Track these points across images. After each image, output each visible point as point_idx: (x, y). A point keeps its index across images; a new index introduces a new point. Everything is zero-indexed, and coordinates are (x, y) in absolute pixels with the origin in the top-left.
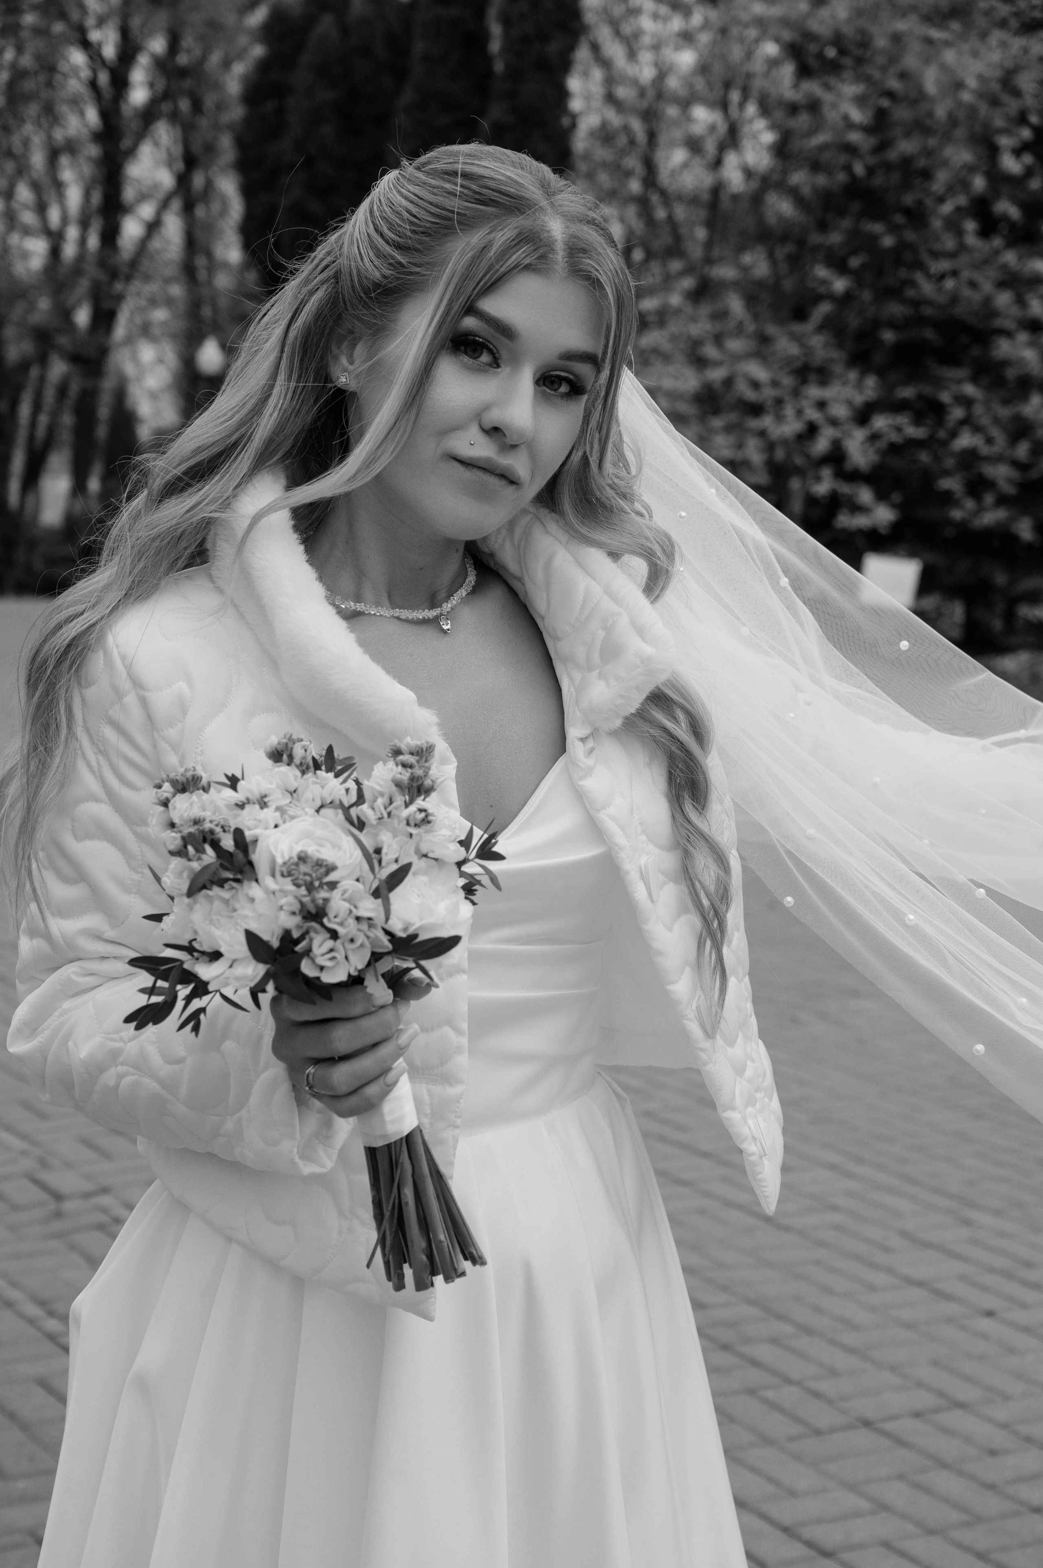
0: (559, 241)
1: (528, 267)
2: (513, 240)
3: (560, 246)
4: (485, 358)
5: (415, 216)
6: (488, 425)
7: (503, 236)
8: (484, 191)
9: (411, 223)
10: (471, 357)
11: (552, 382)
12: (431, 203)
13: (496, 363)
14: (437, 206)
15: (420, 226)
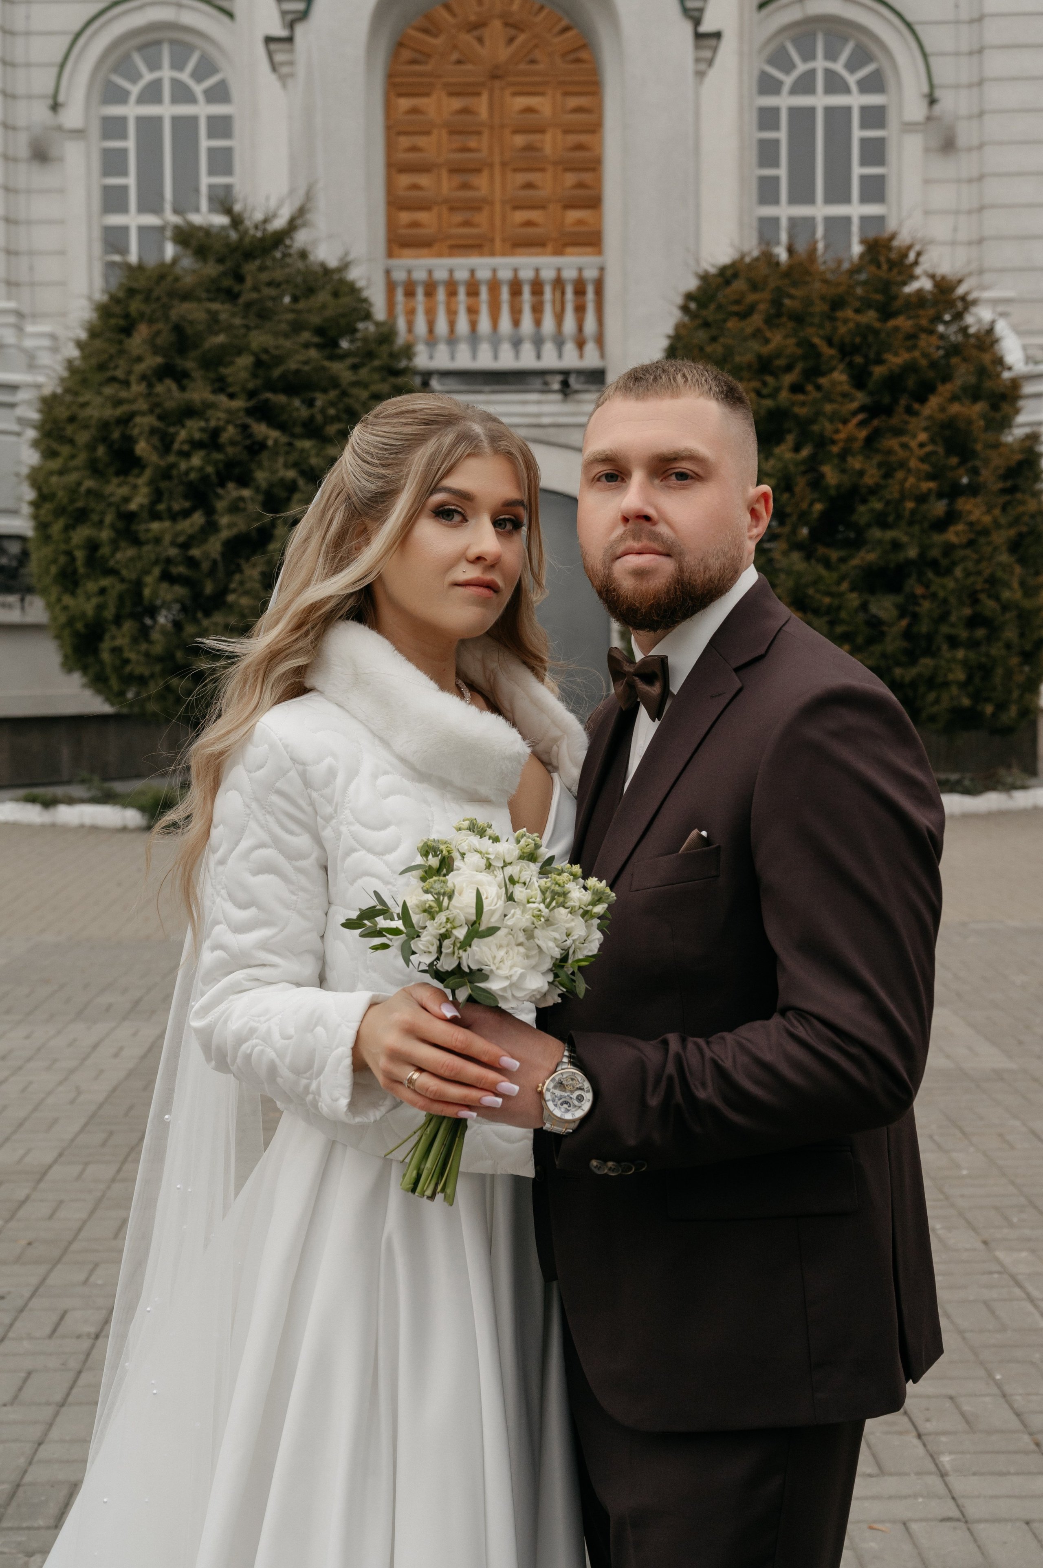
0: (482, 435)
1: (469, 455)
2: (455, 439)
3: (483, 437)
4: (457, 518)
5: (387, 445)
6: (472, 558)
7: (448, 438)
8: (426, 417)
9: (386, 450)
10: (446, 520)
11: (500, 525)
12: (395, 433)
13: (465, 519)
14: (400, 434)
15: (392, 450)
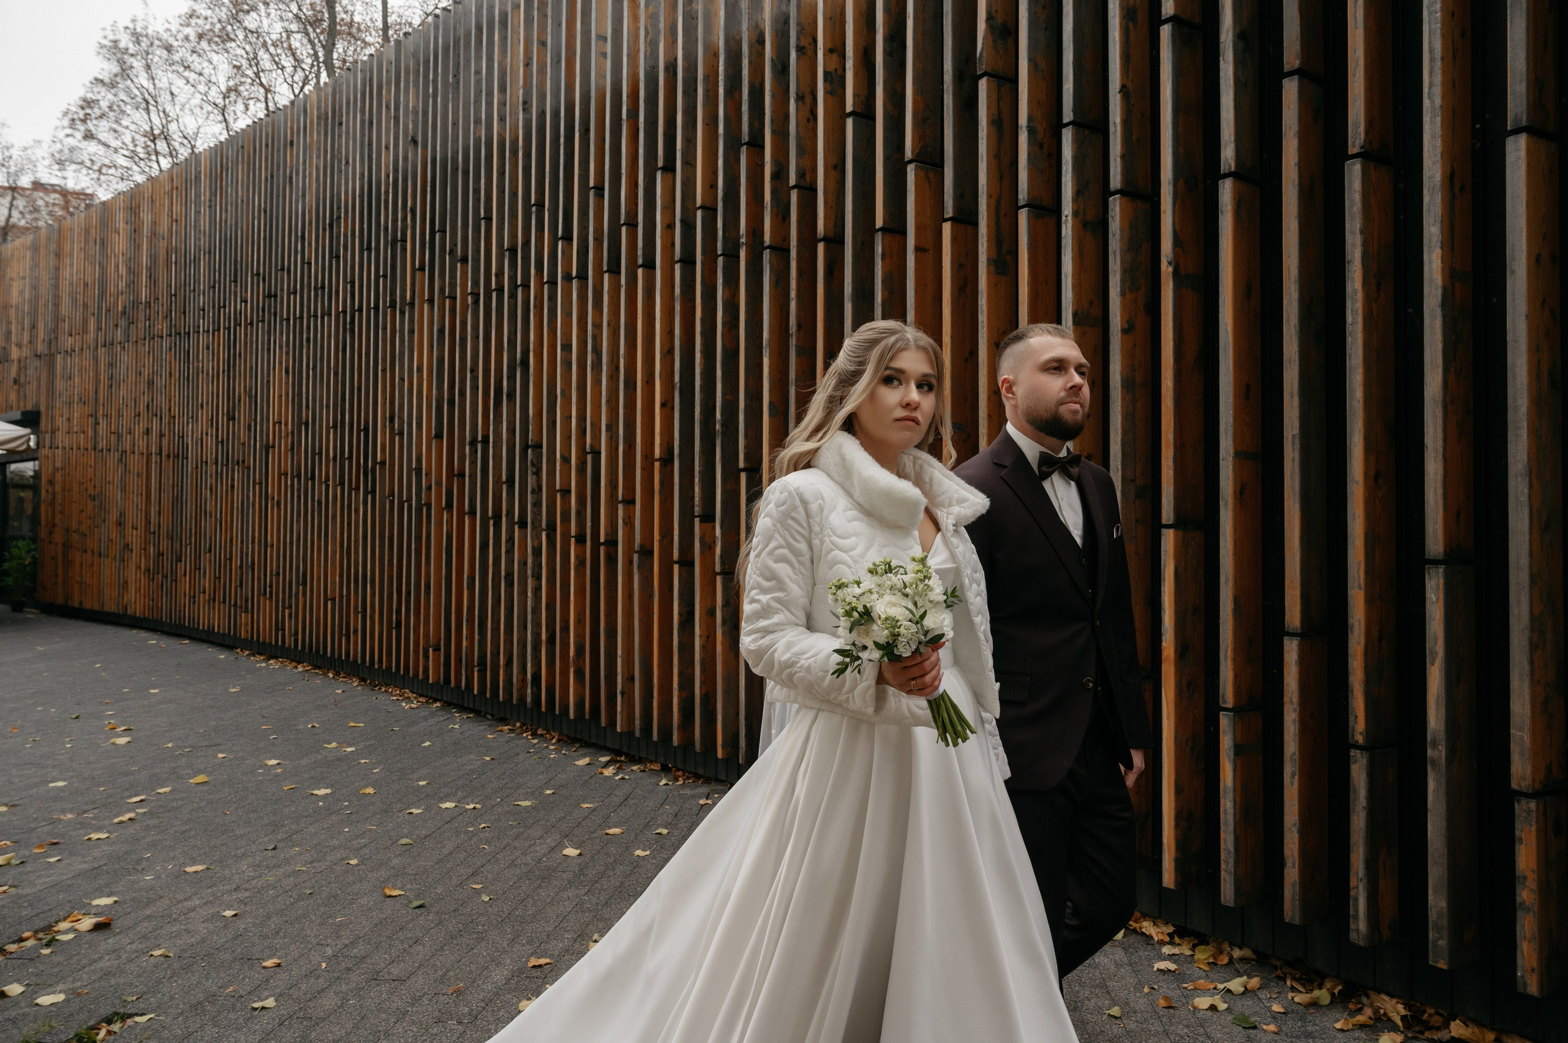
1: (902, 350)
2: (895, 341)
6: (904, 404)
7: (892, 340)
8: (881, 330)
9: (859, 348)
10: (891, 383)
11: (921, 387)
12: (864, 340)
13: (901, 383)
14: (867, 340)
15: (863, 348)
